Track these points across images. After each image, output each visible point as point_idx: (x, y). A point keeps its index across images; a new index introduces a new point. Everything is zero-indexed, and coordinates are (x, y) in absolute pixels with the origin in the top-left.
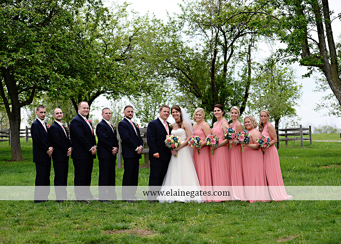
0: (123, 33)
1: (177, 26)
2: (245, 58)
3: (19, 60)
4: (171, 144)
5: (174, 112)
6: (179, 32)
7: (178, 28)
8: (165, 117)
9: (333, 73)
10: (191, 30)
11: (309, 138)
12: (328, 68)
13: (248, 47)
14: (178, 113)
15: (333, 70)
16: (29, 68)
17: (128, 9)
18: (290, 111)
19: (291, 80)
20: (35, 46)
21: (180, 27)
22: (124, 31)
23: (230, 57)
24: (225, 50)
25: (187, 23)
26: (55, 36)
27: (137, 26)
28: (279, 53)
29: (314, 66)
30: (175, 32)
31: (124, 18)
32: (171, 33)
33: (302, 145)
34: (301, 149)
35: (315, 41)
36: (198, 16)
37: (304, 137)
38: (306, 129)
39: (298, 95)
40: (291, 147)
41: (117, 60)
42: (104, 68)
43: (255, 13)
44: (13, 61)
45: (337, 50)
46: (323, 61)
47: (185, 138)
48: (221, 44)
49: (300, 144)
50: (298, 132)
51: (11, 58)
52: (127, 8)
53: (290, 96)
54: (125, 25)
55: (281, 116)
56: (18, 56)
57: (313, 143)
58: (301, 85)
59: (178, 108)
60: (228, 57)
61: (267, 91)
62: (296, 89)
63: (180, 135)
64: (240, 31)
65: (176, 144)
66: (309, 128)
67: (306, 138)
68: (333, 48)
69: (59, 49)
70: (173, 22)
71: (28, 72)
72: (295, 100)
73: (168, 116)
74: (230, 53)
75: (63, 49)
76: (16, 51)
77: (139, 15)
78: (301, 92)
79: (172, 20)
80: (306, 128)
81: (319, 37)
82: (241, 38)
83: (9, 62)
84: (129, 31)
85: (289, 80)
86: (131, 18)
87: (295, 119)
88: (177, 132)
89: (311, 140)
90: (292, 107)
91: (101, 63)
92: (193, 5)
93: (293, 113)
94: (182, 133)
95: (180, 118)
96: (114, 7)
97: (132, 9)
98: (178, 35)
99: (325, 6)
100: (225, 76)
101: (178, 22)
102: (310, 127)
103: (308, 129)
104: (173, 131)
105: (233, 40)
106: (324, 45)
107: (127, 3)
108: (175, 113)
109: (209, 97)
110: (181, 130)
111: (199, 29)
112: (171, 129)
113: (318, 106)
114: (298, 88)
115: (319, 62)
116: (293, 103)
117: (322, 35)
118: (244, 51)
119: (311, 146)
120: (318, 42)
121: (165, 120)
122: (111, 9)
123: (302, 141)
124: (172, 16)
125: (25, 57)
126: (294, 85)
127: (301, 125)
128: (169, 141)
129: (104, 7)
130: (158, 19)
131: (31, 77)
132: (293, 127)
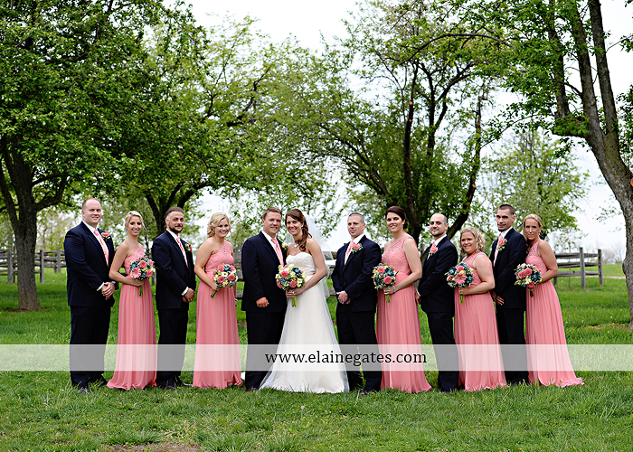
0: (244, 73)
1: (341, 60)
2: (472, 121)
3: (25, 123)
4: (289, 280)
5: (289, 223)
6: (344, 71)
7: (343, 66)
8: (272, 231)
9: (610, 149)
10: (368, 69)
11: (597, 272)
12: (600, 139)
13: (476, 102)
14: (298, 224)
15: (609, 143)
16: (44, 138)
17: (252, 29)
18: (566, 221)
19: (568, 163)
20: (57, 97)
21: (345, 64)
22: (247, 70)
23: (441, 119)
24: (432, 106)
25: (358, 55)
26: (94, 78)
27: (269, 62)
28: (513, 110)
29: (572, 135)
30: (336, 71)
31: (246, 45)
32: (329, 75)
33: (583, 285)
34: (581, 292)
35: (575, 89)
36: (379, 41)
37: (587, 270)
38: (591, 256)
39: (580, 191)
40: (562, 288)
41: (230, 124)
42: (190, 139)
43: (472, 37)
44: (13, 124)
45: (617, 107)
46: (589, 126)
47: (313, 269)
48: (424, 96)
49: (580, 284)
50: (578, 260)
51: (10, 119)
52: (250, 27)
53: (566, 193)
54: (246, 59)
55: (549, 230)
56: (22, 115)
57: (604, 282)
58: (586, 172)
59: (297, 214)
60: (436, 119)
61: (523, 184)
62: (577, 180)
63: (303, 264)
64: (461, 70)
65: (299, 281)
66: (596, 252)
67: (592, 272)
68: (609, 103)
69: (106, 104)
70: (333, 54)
71: (41, 146)
72: (575, 201)
73: (278, 228)
74: (440, 111)
75: (112, 102)
76: (19, 106)
77: (271, 41)
78: (587, 186)
79: (332, 49)
80: (591, 252)
81: (582, 81)
82: (462, 84)
83: (6, 126)
84: (255, 70)
85: (565, 164)
86: (256, 46)
87: (572, 235)
88: (297, 259)
89: (600, 275)
90: (570, 214)
91: (185, 130)
92: (369, 21)
93: (573, 226)
94: (306, 260)
95: (301, 233)
96: (227, 25)
97: (258, 29)
98: (343, 77)
99: (596, 23)
100: (429, 154)
101: (342, 54)
102: (599, 251)
103: (595, 256)
104: (289, 258)
105: (446, 87)
106: (591, 96)
107: (251, 18)
108: (292, 225)
109: (400, 194)
110: (304, 256)
111: (382, 67)
112: (285, 253)
113: (604, 212)
114: (581, 179)
115: (582, 128)
116: (570, 206)
117: (588, 77)
118: (470, 109)
119: (601, 287)
120: (581, 91)
121: (272, 235)
122: (222, 29)
123: (583, 278)
124: (331, 42)
125: (35, 118)
126: (574, 173)
127: (581, 249)
128: (285, 274)
129: (196, 25)
130: (304, 47)
131: (46, 154)
132: (567, 251)
